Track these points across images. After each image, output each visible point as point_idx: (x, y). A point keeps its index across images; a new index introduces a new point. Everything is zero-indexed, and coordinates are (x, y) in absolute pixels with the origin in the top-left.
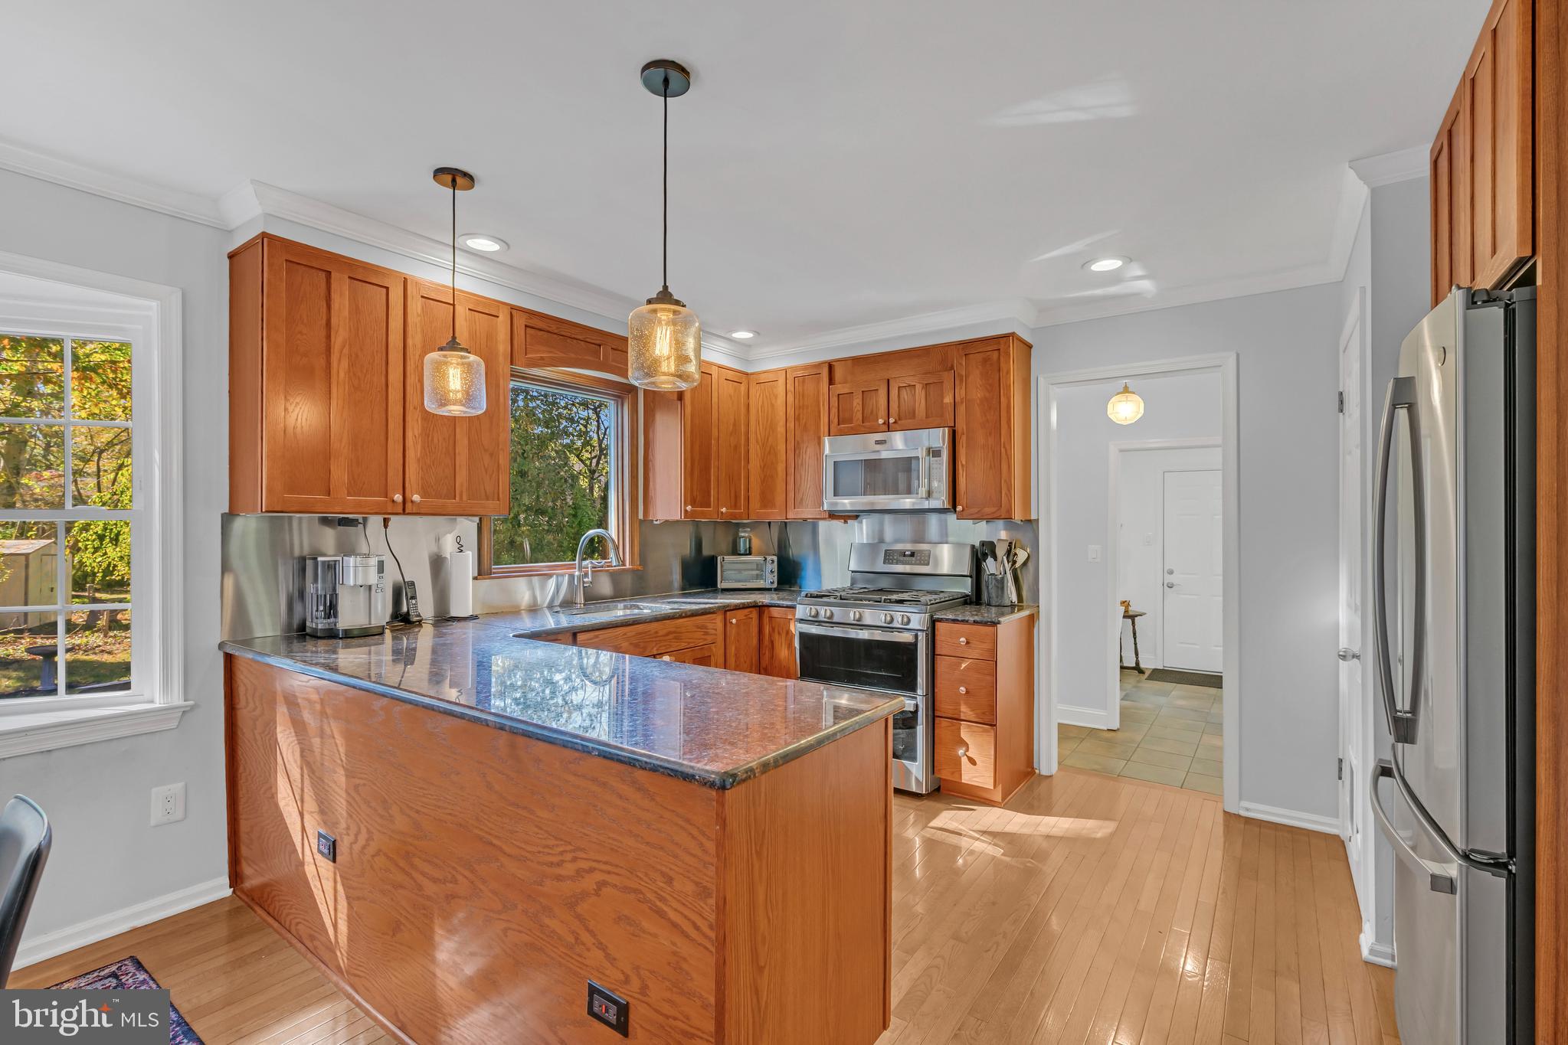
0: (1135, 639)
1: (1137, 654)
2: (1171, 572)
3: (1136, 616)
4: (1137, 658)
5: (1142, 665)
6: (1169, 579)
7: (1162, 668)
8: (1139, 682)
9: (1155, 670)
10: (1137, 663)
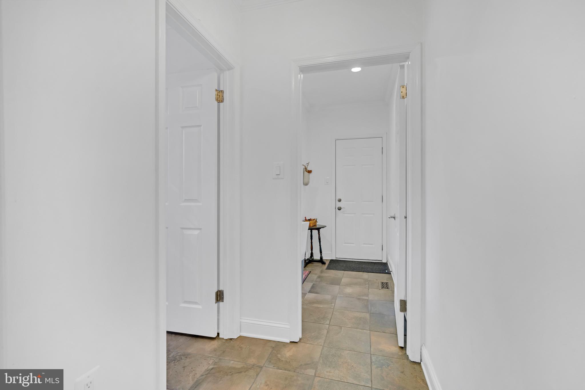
0: (320, 242)
1: (321, 252)
2: (340, 201)
3: (320, 228)
4: (321, 255)
5: (324, 258)
6: (339, 205)
7: (335, 259)
8: (322, 272)
9: (332, 261)
10: (321, 258)
